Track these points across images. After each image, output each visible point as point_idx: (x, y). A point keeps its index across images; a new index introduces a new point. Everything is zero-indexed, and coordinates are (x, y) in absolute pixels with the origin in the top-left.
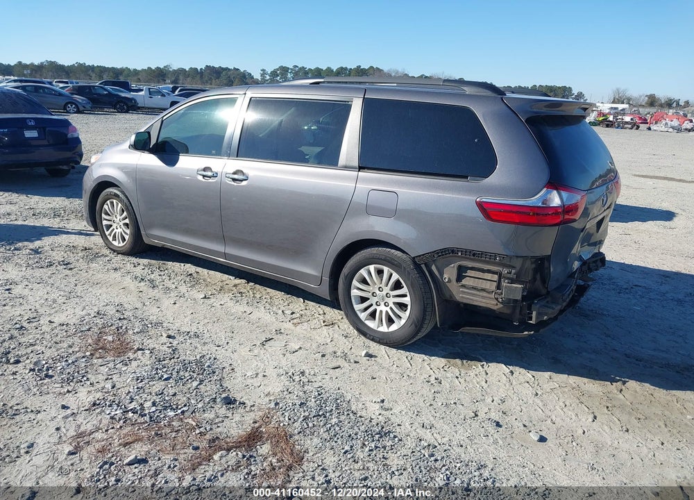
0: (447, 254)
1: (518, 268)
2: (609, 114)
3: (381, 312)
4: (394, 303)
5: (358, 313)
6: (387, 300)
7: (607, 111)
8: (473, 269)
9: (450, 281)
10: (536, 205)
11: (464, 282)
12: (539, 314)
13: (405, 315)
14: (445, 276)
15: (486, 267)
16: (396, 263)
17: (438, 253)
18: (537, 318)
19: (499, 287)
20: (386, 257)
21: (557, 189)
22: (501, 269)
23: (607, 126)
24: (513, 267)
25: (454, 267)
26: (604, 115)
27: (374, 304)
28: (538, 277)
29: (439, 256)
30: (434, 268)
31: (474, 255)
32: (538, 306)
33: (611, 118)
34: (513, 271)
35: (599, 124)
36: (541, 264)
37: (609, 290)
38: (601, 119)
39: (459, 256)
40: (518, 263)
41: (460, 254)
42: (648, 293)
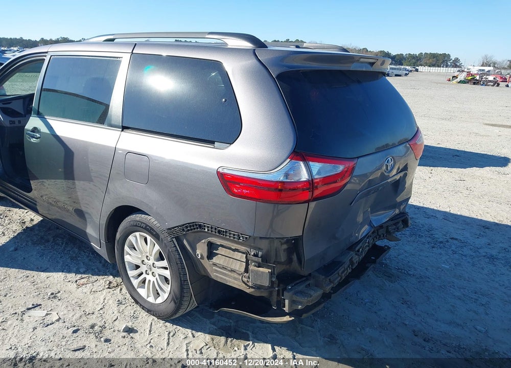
0: (195, 228)
1: (264, 251)
2: (477, 74)
3: (150, 281)
4: (159, 275)
5: (132, 279)
6: (154, 270)
7: (476, 72)
8: (222, 246)
9: (202, 257)
10: (278, 180)
11: (215, 260)
12: (293, 302)
13: (167, 288)
14: (198, 252)
15: (234, 246)
16: (154, 233)
17: (187, 227)
18: (290, 306)
19: (247, 270)
20: (147, 225)
21: (304, 160)
22: (249, 250)
23: (474, 84)
24: (260, 249)
25: (205, 242)
26: (472, 75)
27: (144, 273)
28: (295, 257)
29: (188, 230)
30: (185, 242)
31: (219, 232)
32: (291, 293)
33: (478, 78)
34: (260, 254)
35: (468, 83)
36: (294, 245)
37: (424, 244)
38: (470, 78)
39: (206, 232)
40: (264, 245)
41: (206, 230)
42: (462, 247)
